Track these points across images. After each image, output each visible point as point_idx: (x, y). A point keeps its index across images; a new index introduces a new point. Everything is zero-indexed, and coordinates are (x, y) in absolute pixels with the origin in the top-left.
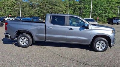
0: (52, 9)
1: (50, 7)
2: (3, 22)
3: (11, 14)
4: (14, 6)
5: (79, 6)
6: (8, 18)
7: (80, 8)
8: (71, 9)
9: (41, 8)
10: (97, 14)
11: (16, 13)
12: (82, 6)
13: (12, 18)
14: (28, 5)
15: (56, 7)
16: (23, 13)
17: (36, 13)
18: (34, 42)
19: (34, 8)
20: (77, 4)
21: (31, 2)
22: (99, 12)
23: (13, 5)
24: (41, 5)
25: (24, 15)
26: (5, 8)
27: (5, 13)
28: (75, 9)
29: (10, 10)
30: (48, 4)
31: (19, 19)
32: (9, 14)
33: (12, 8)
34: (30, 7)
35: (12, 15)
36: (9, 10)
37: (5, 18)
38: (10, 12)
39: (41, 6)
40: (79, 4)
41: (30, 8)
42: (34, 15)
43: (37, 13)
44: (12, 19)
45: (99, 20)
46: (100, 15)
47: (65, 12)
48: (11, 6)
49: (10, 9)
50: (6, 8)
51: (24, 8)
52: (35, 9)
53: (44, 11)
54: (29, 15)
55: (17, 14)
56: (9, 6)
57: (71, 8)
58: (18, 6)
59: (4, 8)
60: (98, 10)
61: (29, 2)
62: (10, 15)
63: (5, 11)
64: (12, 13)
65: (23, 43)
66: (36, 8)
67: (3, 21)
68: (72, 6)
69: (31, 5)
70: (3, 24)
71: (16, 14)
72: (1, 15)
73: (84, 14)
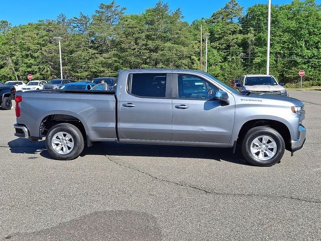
0: (155, 50)
1: (151, 44)
2: (9, 98)
3: (33, 73)
4: (43, 48)
5: (241, 37)
6: (24, 86)
7: (244, 45)
8: (215, 48)
9: (123, 50)
10: (299, 60)
11: (48, 69)
12: (251, 37)
13: (36, 84)
14: (83, 43)
15: (168, 44)
16: (69, 67)
17: (109, 66)
18: (89, 146)
19: (102, 51)
20: (234, 33)
21: (92, 34)
22: (307, 53)
23: (38, 44)
24: (122, 42)
25: (71, 75)
26: (14, 55)
27: (17, 70)
28: (229, 46)
29: (32, 61)
30: (143, 35)
31: (56, 87)
32: (29, 73)
33: (36, 55)
34: (91, 47)
35: (38, 75)
36: (26, 61)
37: (15, 84)
38: (30, 67)
39: (123, 45)
40: (241, 32)
41: (90, 50)
42: (103, 71)
43: (110, 64)
44: (37, 87)
45: (307, 79)
46: (309, 62)
47: (196, 59)
48: (33, 47)
49: (32, 57)
50: (18, 54)
51: (72, 52)
52: (105, 55)
53: (133, 59)
54: (87, 73)
55: (52, 72)
56: (29, 49)
57: (216, 44)
58: (55, 47)
59: (12, 55)
60: (301, 47)
61: (87, 32)
62: (29, 77)
63: (16, 64)
64: (35, 68)
65: (62, 149)
66: (107, 51)
67: (11, 93)
68: (220, 38)
69: (92, 41)
70: (10, 103)
71: (49, 73)
72: (5, 78)
73: (260, 61)
